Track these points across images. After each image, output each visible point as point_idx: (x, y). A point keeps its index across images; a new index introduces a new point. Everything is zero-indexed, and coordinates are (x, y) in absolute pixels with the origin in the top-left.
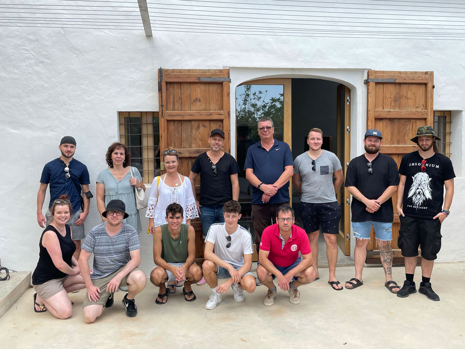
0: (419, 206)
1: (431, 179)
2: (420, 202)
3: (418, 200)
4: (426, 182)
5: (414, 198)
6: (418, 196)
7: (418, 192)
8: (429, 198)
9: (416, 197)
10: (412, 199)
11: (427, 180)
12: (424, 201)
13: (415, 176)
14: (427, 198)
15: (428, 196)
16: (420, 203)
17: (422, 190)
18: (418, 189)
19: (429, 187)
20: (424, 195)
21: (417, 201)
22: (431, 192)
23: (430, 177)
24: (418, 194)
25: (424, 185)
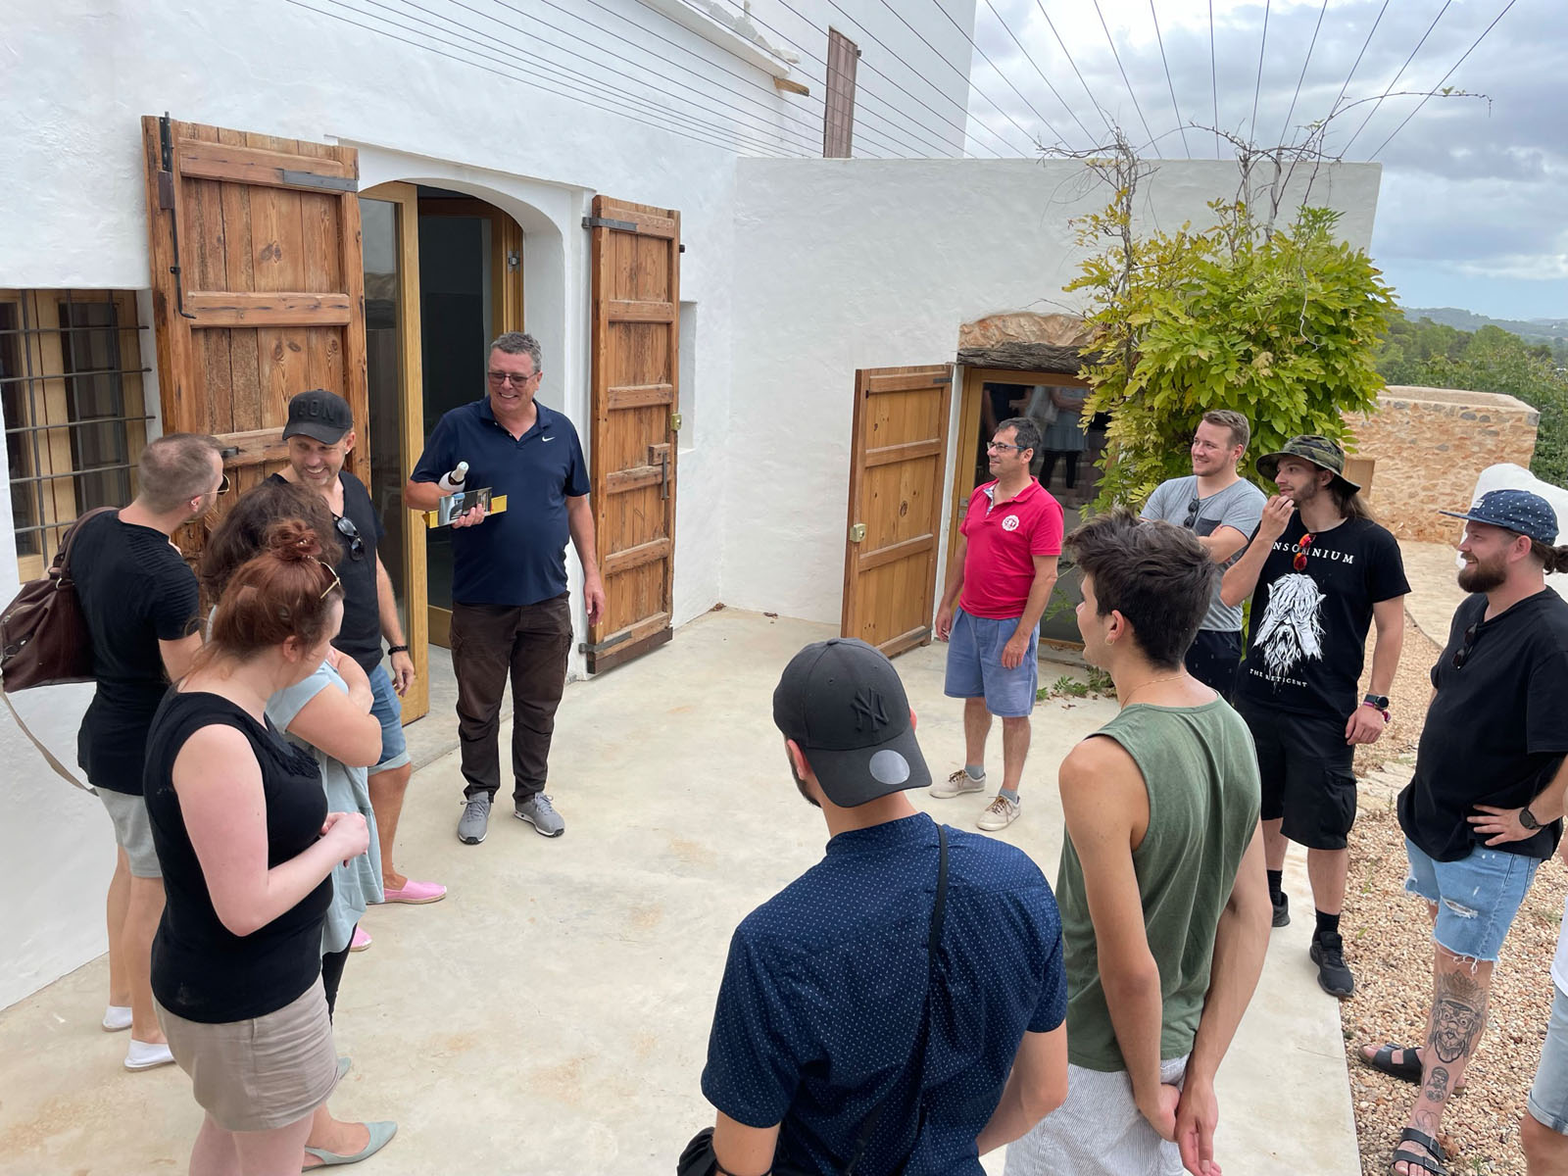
0: (1281, 675)
1: (1324, 596)
2: (1286, 664)
3: (1281, 657)
4: (1309, 606)
5: (1268, 650)
6: (1282, 647)
7: (1280, 635)
8: (1312, 655)
9: (1275, 647)
10: (1264, 652)
11: (1313, 598)
12: (1296, 662)
13: (1278, 583)
14: (1308, 653)
15: (1312, 647)
16: (1286, 669)
17: (1293, 627)
18: (1282, 623)
19: (1315, 622)
20: (1299, 646)
21: (1276, 661)
22: (1321, 636)
23: (1321, 591)
24: (1281, 639)
25: (1301, 615)
